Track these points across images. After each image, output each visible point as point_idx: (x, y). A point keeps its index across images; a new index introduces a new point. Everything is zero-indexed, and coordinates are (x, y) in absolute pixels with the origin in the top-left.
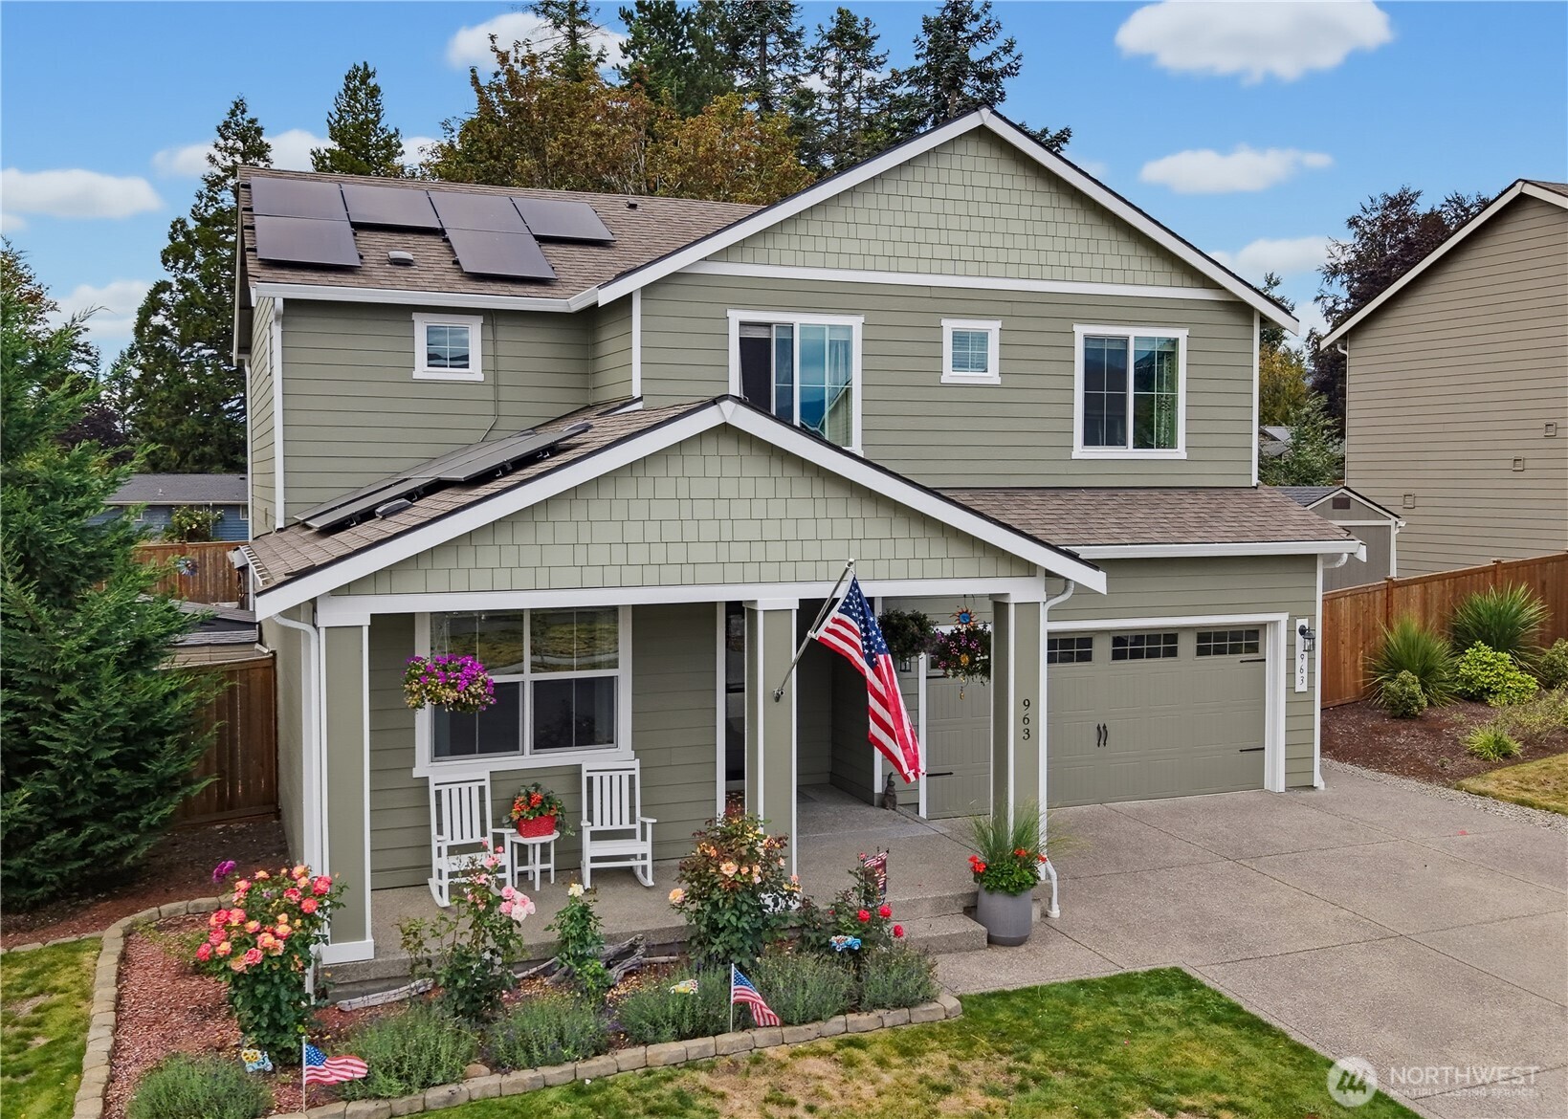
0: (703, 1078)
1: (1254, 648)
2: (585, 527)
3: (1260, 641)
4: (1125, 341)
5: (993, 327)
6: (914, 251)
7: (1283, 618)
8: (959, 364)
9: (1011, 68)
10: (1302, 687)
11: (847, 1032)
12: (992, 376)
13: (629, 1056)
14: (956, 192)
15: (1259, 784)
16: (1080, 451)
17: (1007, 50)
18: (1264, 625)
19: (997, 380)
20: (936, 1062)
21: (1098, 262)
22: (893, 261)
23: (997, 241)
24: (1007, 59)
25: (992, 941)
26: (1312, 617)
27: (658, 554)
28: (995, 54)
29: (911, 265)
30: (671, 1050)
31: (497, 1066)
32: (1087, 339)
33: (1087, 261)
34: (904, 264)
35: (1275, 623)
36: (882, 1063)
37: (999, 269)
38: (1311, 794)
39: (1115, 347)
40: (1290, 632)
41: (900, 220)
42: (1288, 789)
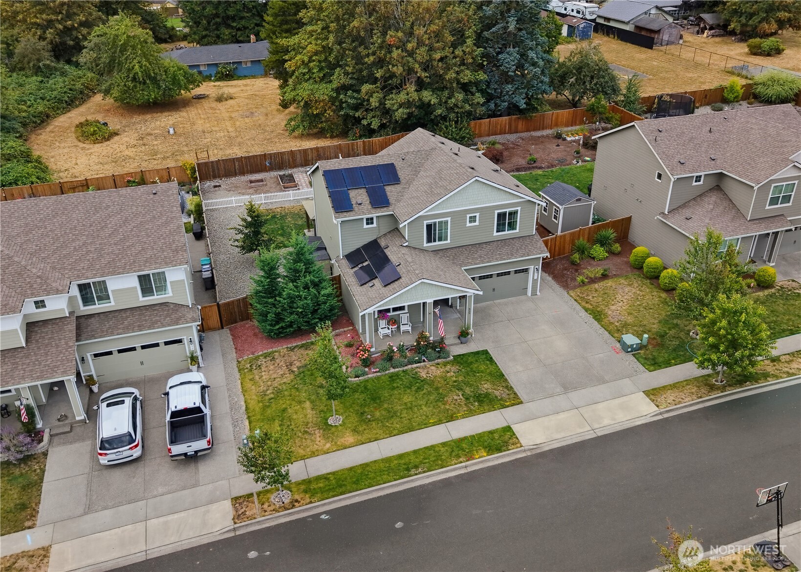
0: (419, 370)
1: (527, 271)
4: (507, 212)
5: (478, 214)
6: (461, 203)
7: (532, 266)
8: (470, 222)
10: (536, 278)
11: (437, 362)
12: (477, 223)
13: (410, 366)
14: (471, 191)
15: (526, 294)
16: (495, 234)
18: (529, 268)
20: (448, 367)
21: (501, 198)
22: (457, 206)
23: (479, 198)
25: (461, 343)
26: (539, 266)
27: (412, 298)
29: (461, 206)
30: (415, 365)
31: (394, 368)
32: (498, 213)
33: (498, 198)
34: (459, 206)
36: (441, 367)
37: (479, 203)
38: (536, 296)
39: (504, 214)
40: (533, 268)
41: (459, 198)
42: (531, 295)
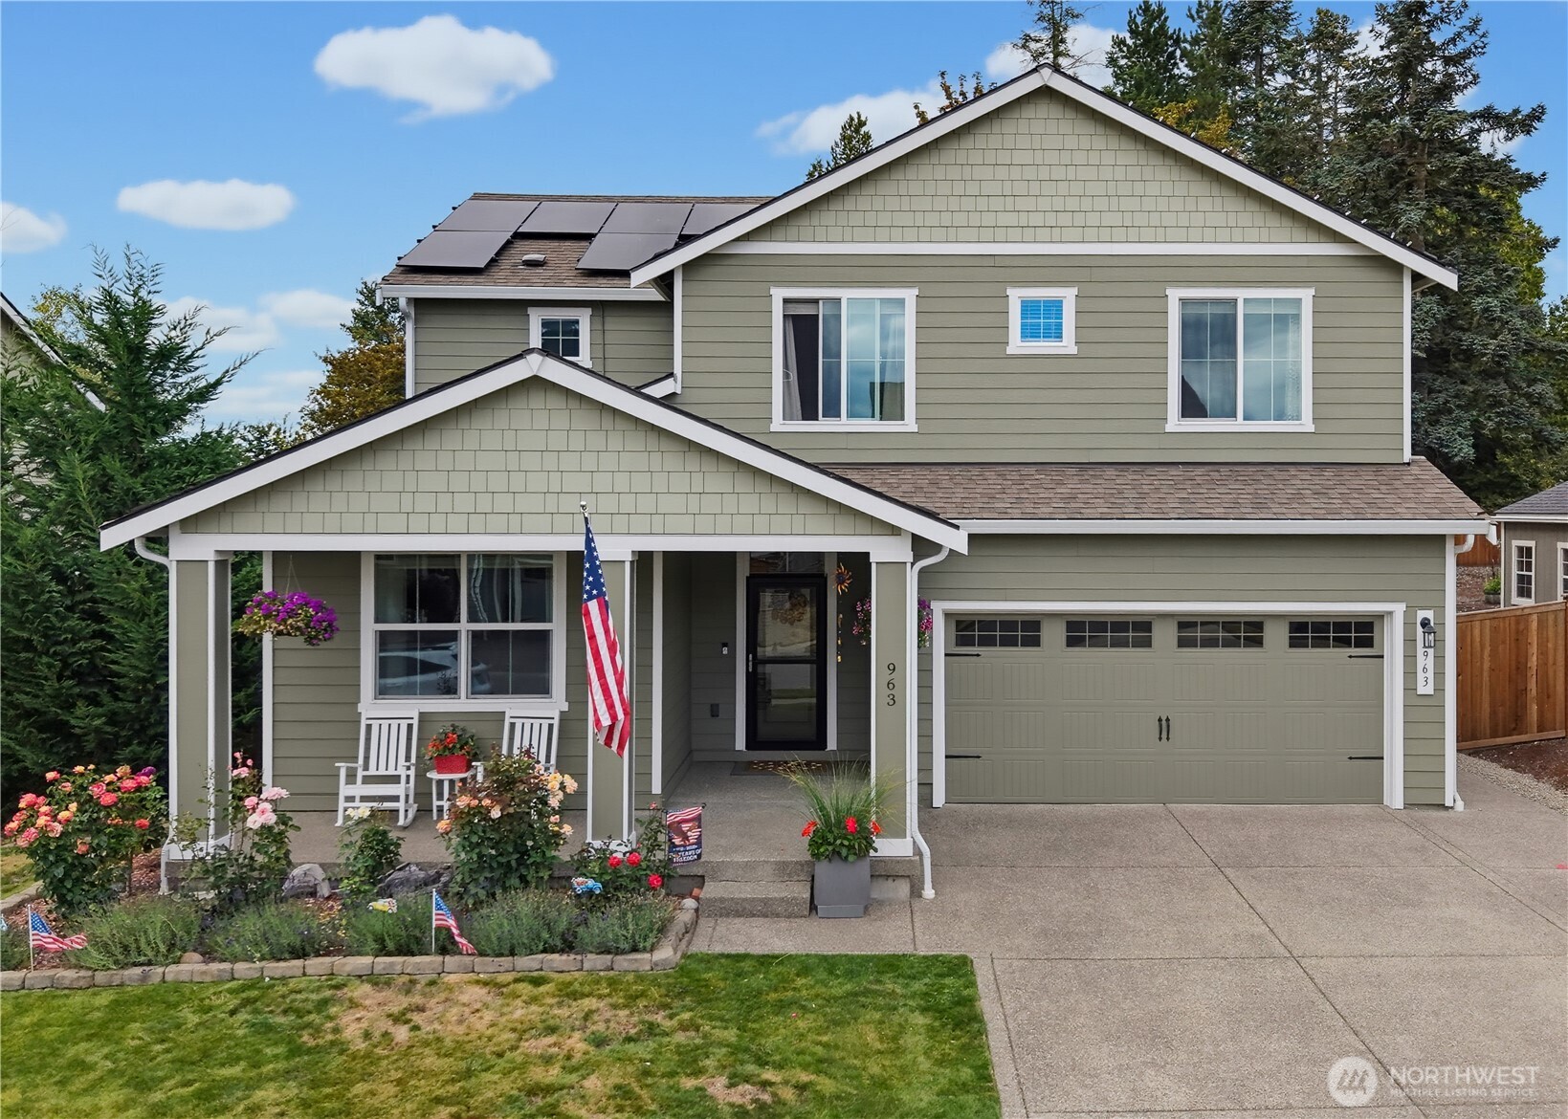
1: (1368, 643)
2: (411, 477)
3: (1376, 635)
4: (1233, 302)
5: (1068, 295)
6: (975, 219)
7: (1399, 609)
8: (1029, 332)
9: (1476, 47)
10: (1426, 687)
11: (541, 970)
12: (1068, 345)
13: (318, 962)
14: (1025, 157)
15: (1376, 798)
16: (1177, 423)
17: (1472, 30)
18: (1381, 617)
19: (1073, 350)
21: (1198, 219)
22: (951, 232)
23: (1072, 204)
24: (1470, 39)
26: (1440, 608)
27: (484, 504)
28: (1459, 35)
29: (973, 234)
30: (363, 963)
31: (208, 956)
32: (1184, 302)
33: (1184, 220)
34: (963, 234)
35: (1390, 613)
37: (1076, 234)
39: (1220, 310)
40: (1409, 624)
41: (959, 189)
42: (1408, 806)
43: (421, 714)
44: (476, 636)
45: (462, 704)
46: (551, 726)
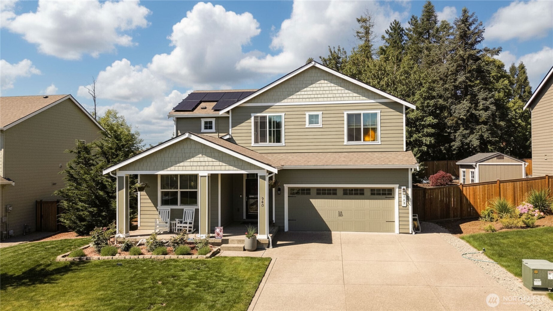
2: (163, 159)
3: (392, 192)
4: (360, 114)
5: (320, 113)
6: (298, 97)
7: (397, 186)
8: (311, 123)
10: (404, 204)
12: (320, 125)
14: (309, 82)
15: (393, 231)
16: (346, 143)
18: (393, 188)
22: (292, 100)
32: (348, 114)
34: (295, 100)
40: (400, 190)
41: (294, 90)
42: (400, 233)
43: (171, 209)
44: (181, 192)
45: (179, 207)
46: (193, 212)
